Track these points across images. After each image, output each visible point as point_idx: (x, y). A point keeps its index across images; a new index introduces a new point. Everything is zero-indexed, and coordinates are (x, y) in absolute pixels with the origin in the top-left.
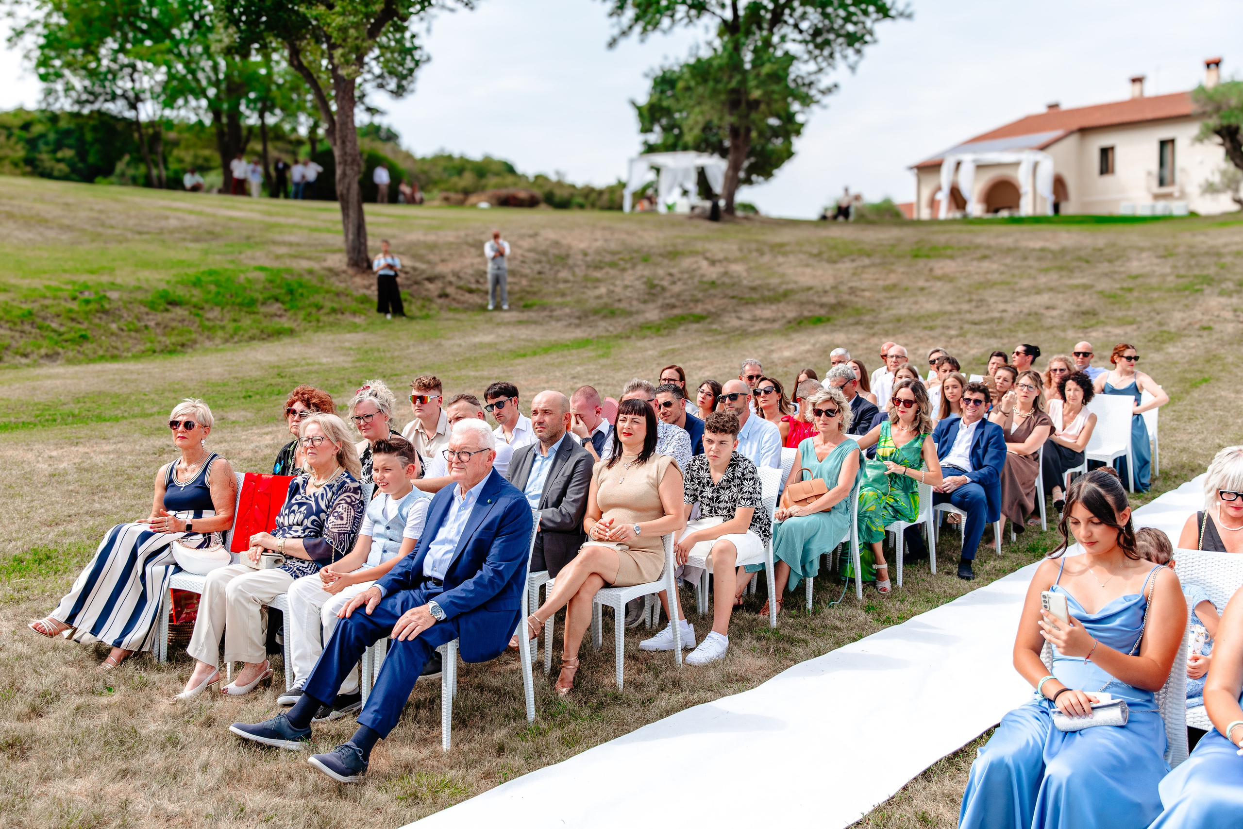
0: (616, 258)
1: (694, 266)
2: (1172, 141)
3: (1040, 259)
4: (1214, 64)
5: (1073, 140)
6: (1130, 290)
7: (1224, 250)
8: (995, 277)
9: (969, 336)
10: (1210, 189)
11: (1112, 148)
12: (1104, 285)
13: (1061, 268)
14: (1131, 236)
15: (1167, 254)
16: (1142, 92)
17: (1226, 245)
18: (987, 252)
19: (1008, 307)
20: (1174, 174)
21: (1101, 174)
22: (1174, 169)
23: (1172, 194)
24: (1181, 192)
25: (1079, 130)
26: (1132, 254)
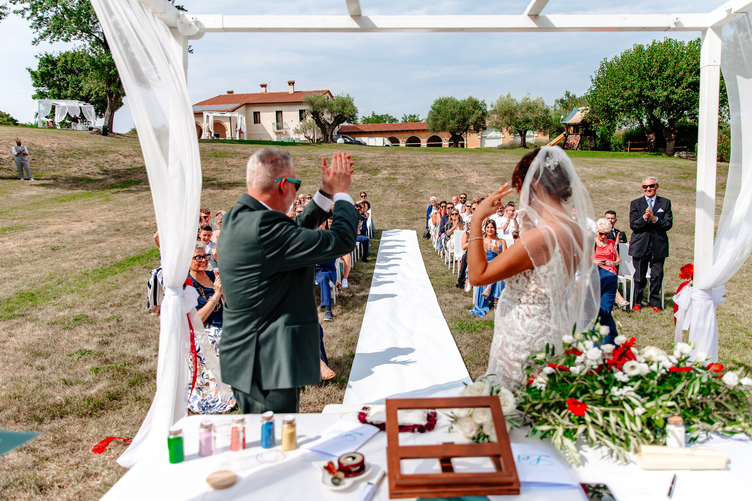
0: (71, 153)
1: (116, 158)
2: (281, 112)
4: (291, 83)
5: (243, 108)
6: (306, 172)
10: (297, 132)
11: (259, 112)
15: (310, 159)
16: (266, 91)
17: (327, 156)
18: (245, 156)
20: (282, 125)
21: (255, 123)
22: (282, 123)
23: (282, 133)
24: (286, 132)
25: (245, 104)
26: (299, 158)
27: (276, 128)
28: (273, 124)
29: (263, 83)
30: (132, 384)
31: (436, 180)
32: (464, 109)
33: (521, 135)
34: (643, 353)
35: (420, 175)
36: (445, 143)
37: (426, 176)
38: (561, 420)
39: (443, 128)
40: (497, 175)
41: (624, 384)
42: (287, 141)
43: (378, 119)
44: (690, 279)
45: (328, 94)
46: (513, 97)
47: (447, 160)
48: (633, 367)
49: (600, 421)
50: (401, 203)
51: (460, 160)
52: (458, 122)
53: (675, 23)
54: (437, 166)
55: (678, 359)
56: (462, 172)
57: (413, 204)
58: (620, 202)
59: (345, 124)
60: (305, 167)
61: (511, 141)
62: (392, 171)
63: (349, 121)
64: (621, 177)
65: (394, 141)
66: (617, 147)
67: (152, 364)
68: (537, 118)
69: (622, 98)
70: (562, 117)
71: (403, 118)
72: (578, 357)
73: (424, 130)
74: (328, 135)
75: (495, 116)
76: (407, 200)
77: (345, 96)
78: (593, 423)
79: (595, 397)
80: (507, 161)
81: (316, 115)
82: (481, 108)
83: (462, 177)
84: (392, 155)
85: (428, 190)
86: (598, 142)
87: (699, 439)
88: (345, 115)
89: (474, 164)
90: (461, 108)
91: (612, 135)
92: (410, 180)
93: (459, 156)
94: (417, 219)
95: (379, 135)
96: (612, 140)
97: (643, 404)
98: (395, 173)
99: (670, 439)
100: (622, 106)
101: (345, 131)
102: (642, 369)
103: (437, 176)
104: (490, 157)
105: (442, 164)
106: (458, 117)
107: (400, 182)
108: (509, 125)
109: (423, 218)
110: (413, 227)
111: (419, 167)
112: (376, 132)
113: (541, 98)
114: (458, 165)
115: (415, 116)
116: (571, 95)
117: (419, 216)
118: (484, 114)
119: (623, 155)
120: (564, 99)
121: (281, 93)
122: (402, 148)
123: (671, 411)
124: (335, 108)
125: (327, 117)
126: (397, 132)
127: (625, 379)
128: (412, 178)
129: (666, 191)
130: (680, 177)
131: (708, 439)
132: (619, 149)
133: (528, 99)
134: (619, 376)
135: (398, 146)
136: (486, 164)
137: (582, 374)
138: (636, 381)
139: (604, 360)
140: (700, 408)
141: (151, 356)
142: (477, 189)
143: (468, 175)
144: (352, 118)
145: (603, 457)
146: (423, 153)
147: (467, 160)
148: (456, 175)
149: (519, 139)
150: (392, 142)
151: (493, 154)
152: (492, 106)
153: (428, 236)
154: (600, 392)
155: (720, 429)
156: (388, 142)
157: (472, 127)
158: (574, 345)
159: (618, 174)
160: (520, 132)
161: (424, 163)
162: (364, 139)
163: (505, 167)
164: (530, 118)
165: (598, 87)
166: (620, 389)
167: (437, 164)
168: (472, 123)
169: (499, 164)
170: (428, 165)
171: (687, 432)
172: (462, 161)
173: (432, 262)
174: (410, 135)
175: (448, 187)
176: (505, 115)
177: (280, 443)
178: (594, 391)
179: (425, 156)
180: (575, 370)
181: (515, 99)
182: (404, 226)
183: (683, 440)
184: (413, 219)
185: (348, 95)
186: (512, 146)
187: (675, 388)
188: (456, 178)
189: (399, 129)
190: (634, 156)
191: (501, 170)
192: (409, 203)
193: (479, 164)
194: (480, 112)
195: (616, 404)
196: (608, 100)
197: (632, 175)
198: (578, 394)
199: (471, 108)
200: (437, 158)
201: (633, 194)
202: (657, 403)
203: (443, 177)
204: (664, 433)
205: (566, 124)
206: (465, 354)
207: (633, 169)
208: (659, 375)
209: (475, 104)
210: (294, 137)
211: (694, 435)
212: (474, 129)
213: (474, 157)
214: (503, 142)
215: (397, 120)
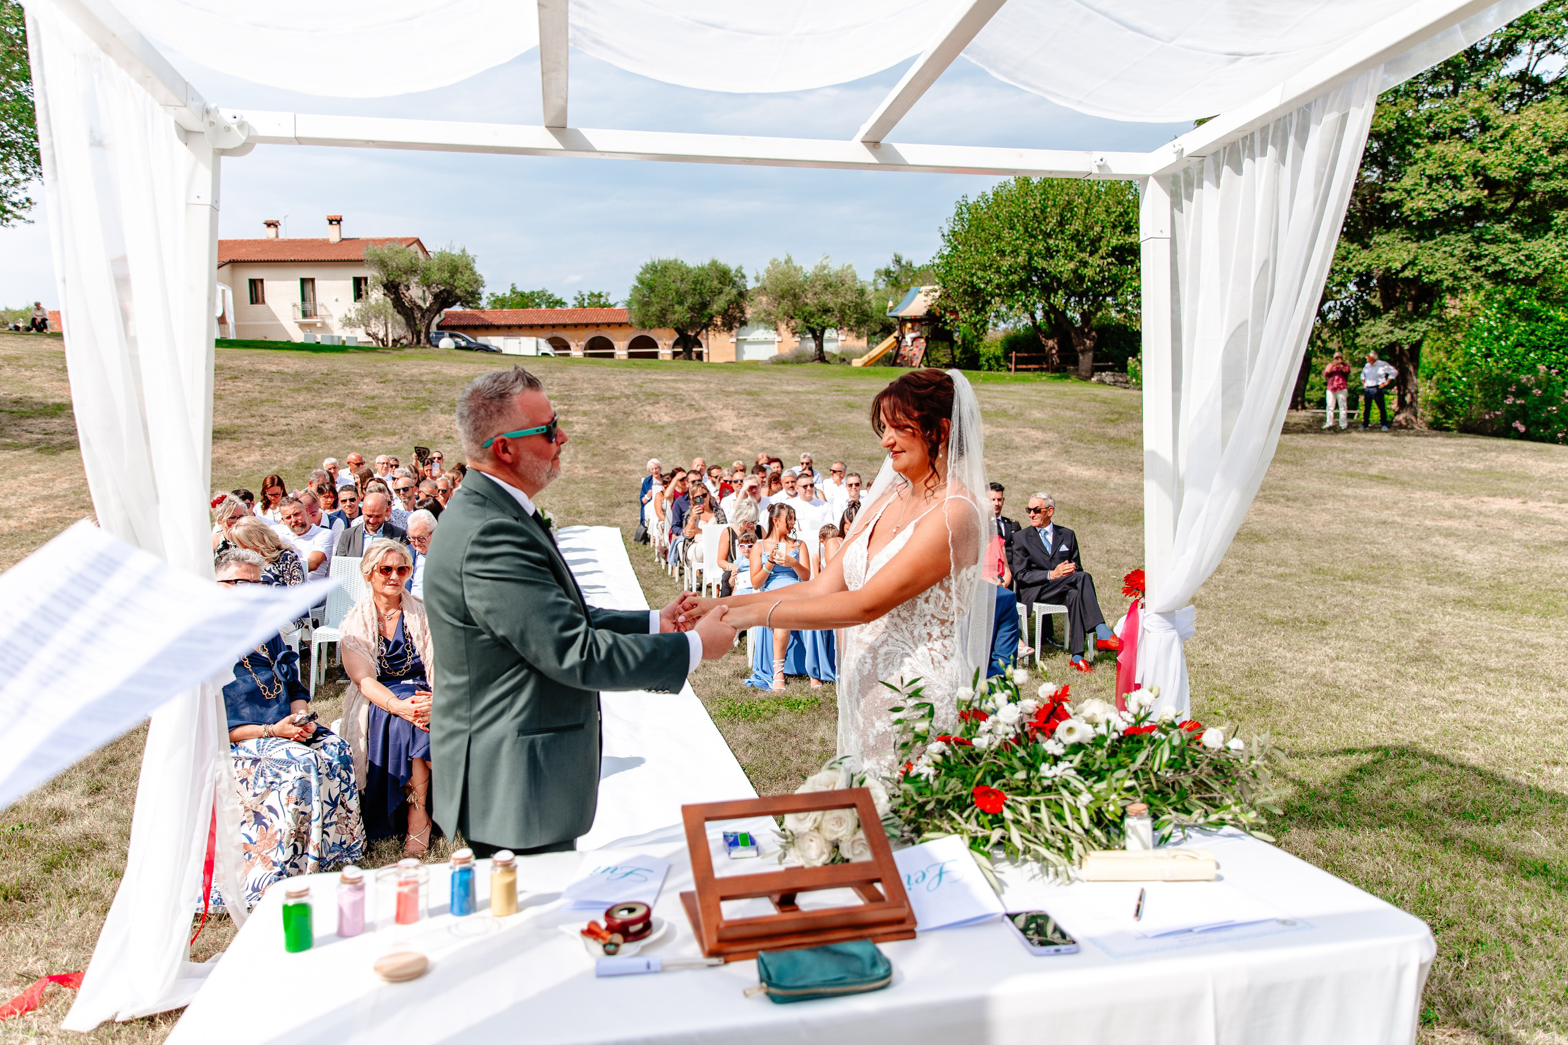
2: (313, 280)
3: (284, 381)
4: (335, 221)
5: (227, 270)
6: (376, 408)
7: (424, 378)
8: (257, 395)
9: (276, 446)
10: (348, 323)
11: (262, 281)
12: (350, 404)
13: (309, 390)
14: (341, 362)
15: (383, 380)
16: (277, 236)
17: (421, 375)
18: (235, 373)
19: (289, 420)
20: (315, 308)
21: (252, 303)
22: (315, 304)
23: (314, 325)
24: (324, 323)
25: (230, 262)
26: (358, 379)
27: (300, 315)
28: (294, 305)
29: (272, 218)
30: (50, 867)
31: (652, 426)
32: (702, 284)
33: (815, 337)
34: (1082, 712)
35: (619, 416)
36: (665, 351)
37: (632, 418)
38: (964, 826)
39: (662, 321)
40: (773, 416)
41: (1056, 759)
42: (328, 343)
43: (524, 300)
44: (1140, 595)
45: (415, 247)
46: (797, 263)
47: (672, 385)
48: (1070, 730)
49: (1027, 819)
50: (582, 472)
51: (698, 386)
52: (691, 309)
53: (1099, 166)
54: (654, 398)
55: (1135, 716)
56: (704, 409)
57: (608, 475)
58: (1004, 467)
59: (457, 308)
60: (373, 398)
61: (796, 349)
62: (562, 407)
63: (465, 303)
64: (1002, 420)
65: (560, 344)
66: (993, 362)
67: (86, 822)
68: (843, 304)
69: (998, 271)
70: (891, 304)
71: (576, 299)
72: (982, 723)
73: (620, 325)
74: (420, 332)
75: (764, 299)
76: (595, 466)
77: (456, 252)
78: (1017, 822)
79: (1013, 784)
80: (790, 388)
81: (392, 288)
82: (734, 283)
83: (705, 419)
84: (559, 375)
85: (637, 446)
86: (957, 352)
87: (1172, 840)
88: (458, 291)
89: (728, 395)
90: (695, 283)
91: (981, 340)
92: (600, 425)
93: (695, 378)
94: (619, 505)
95: (528, 332)
96: (982, 350)
97: (1090, 788)
98: (568, 412)
99: (1131, 842)
100: (998, 286)
101: (454, 322)
102: (1083, 732)
103: (655, 418)
104: (757, 381)
105: (663, 393)
106: (690, 301)
107: (579, 430)
108: (792, 318)
109: (630, 502)
110: (613, 520)
111: (617, 398)
112: (520, 327)
113: (850, 266)
114: (696, 396)
115: (600, 296)
116: (903, 262)
117: (622, 498)
118: (741, 295)
119: (1004, 377)
120: (892, 269)
121: (312, 241)
122: (576, 361)
123: (1129, 795)
124: (436, 276)
125: (416, 293)
126: (565, 326)
127: (1059, 751)
128: (604, 421)
129: (1082, 445)
130: (1105, 420)
131: (1185, 839)
132: (996, 367)
133: (825, 268)
134: (1050, 747)
135: (568, 355)
136: (749, 393)
137: (993, 748)
138: (1076, 754)
139: (1023, 726)
140: (1170, 791)
141: (79, 806)
142: (734, 443)
143: (715, 415)
144: (471, 298)
145: (1034, 877)
146: (623, 370)
147: (712, 386)
148: (692, 415)
149: (811, 346)
150: (556, 348)
151: (762, 373)
152: (757, 279)
153: (646, 538)
154: (1021, 775)
155: (1201, 821)
156: (546, 348)
157: (718, 321)
158: (976, 704)
159: (996, 414)
160: (812, 331)
161: (627, 392)
162: (495, 341)
163: (787, 400)
164: (831, 305)
165: (955, 248)
166: (1054, 767)
167: (653, 394)
168: (718, 313)
169: (775, 393)
170: (635, 395)
171: (1154, 829)
172: (704, 387)
173: (658, 589)
174: (592, 334)
175: (677, 440)
176: (783, 297)
177: (487, 904)
178: (1013, 774)
179: (627, 376)
180: (981, 742)
181: (801, 268)
182: (593, 519)
183: (1149, 841)
184: (611, 505)
185: (464, 251)
186: (798, 359)
187: (1133, 762)
188: (692, 422)
189: (568, 321)
190: (1024, 380)
191: (781, 406)
192: (601, 472)
193: (736, 393)
194: (734, 292)
195: (1048, 789)
196: (973, 275)
197: (1021, 415)
198: (988, 780)
199: (716, 282)
200: (652, 381)
201: (1025, 452)
202: (1109, 784)
203: (666, 419)
204: (1122, 833)
205: (897, 318)
206: (745, 760)
207: (1023, 403)
208: (1109, 741)
209: (724, 276)
210: (342, 334)
211: (1165, 832)
212: (724, 324)
213: (726, 380)
214: (779, 349)
215: (564, 304)
